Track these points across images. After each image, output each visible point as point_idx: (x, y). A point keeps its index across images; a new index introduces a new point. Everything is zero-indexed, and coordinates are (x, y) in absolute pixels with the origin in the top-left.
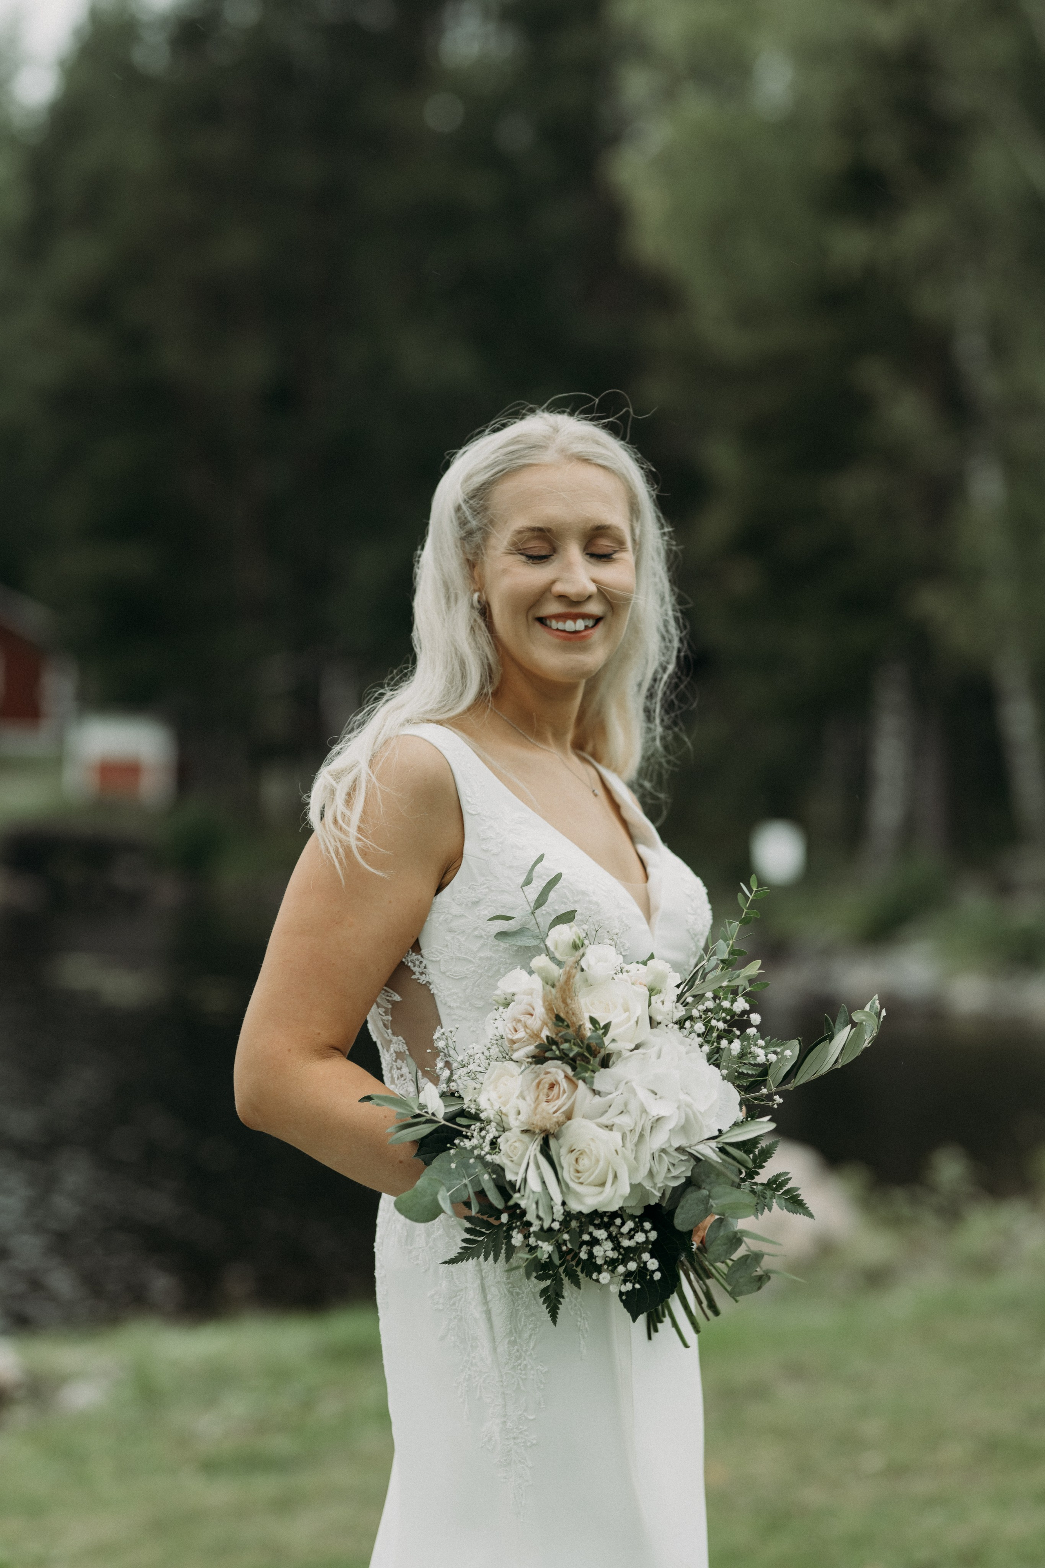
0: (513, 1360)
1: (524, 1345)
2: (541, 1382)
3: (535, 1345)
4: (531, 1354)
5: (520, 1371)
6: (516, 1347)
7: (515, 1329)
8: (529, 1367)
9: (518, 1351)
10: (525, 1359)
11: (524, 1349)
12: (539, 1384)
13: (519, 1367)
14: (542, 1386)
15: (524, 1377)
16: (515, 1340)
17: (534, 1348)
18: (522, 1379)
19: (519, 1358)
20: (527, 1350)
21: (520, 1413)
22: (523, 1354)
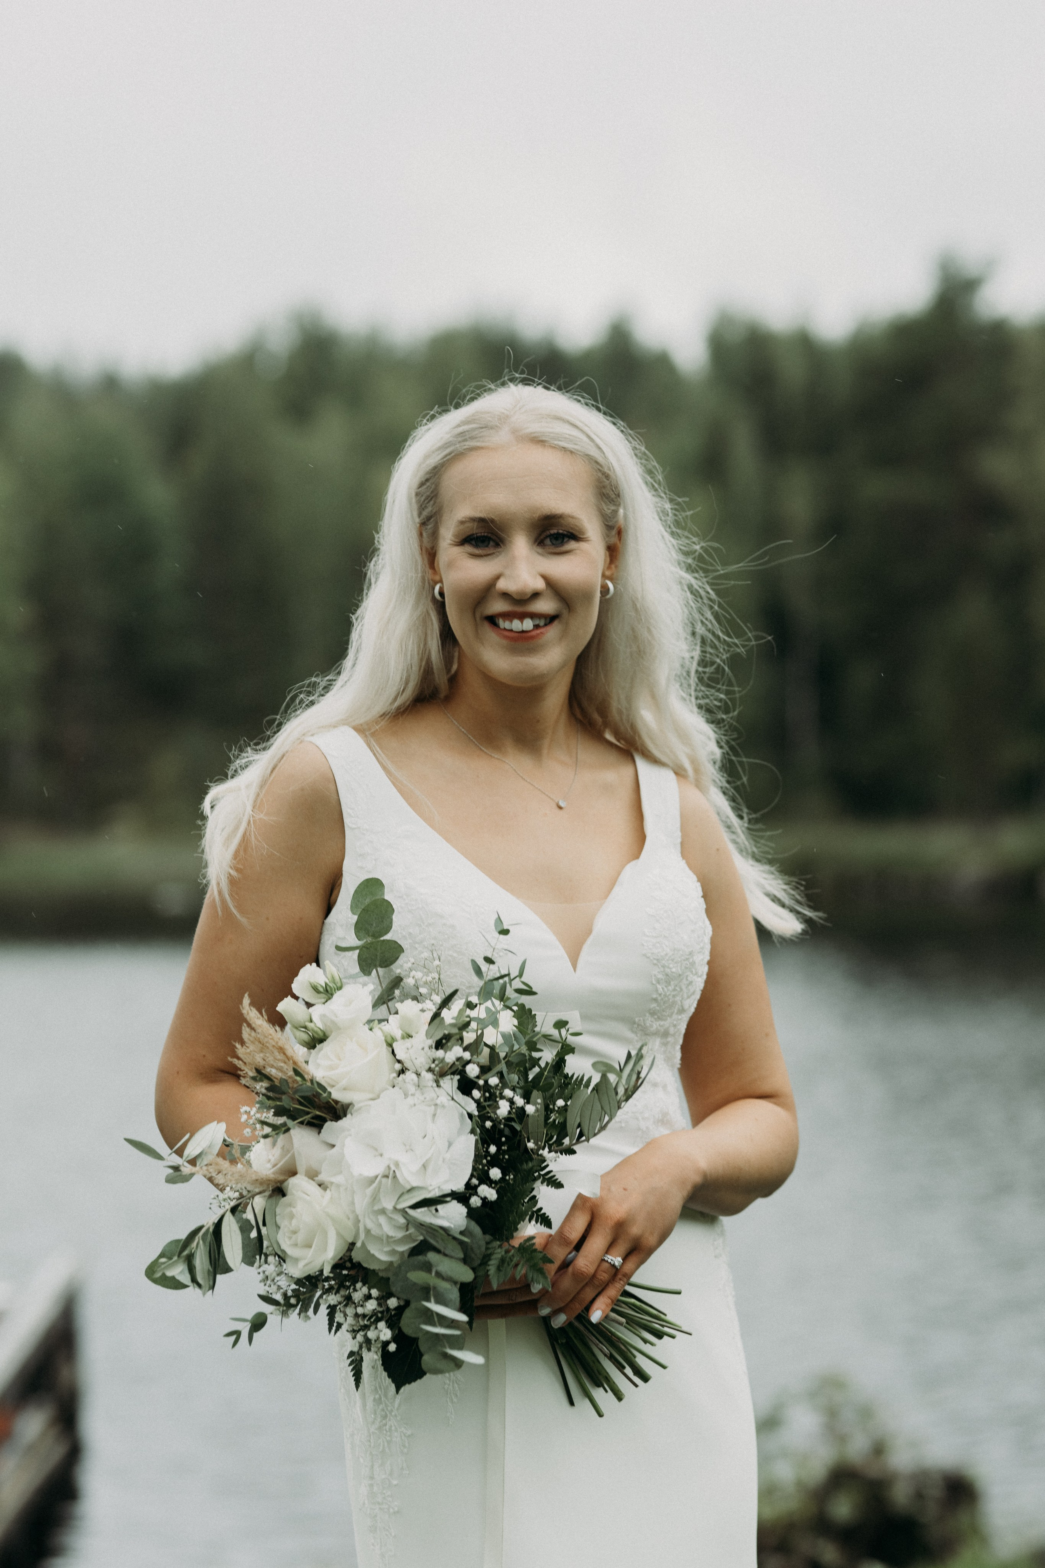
0: (379, 1420)
1: (390, 1405)
2: (404, 1446)
3: (400, 1405)
4: (396, 1416)
5: (385, 1432)
6: (381, 1407)
7: (380, 1388)
8: (393, 1428)
9: (383, 1410)
10: (390, 1420)
11: (389, 1408)
12: (402, 1448)
13: (384, 1428)
14: (405, 1450)
15: (388, 1438)
16: (380, 1398)
17: (398, 1409)
18: (387, 1441)
19: (385, 1417)
20: (392, 1411)
21: (384, 1477)
22: (388, 1413)
